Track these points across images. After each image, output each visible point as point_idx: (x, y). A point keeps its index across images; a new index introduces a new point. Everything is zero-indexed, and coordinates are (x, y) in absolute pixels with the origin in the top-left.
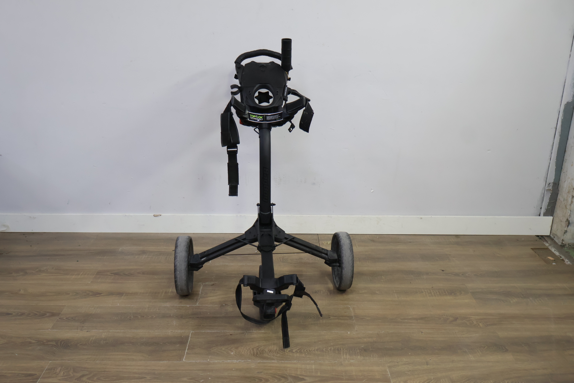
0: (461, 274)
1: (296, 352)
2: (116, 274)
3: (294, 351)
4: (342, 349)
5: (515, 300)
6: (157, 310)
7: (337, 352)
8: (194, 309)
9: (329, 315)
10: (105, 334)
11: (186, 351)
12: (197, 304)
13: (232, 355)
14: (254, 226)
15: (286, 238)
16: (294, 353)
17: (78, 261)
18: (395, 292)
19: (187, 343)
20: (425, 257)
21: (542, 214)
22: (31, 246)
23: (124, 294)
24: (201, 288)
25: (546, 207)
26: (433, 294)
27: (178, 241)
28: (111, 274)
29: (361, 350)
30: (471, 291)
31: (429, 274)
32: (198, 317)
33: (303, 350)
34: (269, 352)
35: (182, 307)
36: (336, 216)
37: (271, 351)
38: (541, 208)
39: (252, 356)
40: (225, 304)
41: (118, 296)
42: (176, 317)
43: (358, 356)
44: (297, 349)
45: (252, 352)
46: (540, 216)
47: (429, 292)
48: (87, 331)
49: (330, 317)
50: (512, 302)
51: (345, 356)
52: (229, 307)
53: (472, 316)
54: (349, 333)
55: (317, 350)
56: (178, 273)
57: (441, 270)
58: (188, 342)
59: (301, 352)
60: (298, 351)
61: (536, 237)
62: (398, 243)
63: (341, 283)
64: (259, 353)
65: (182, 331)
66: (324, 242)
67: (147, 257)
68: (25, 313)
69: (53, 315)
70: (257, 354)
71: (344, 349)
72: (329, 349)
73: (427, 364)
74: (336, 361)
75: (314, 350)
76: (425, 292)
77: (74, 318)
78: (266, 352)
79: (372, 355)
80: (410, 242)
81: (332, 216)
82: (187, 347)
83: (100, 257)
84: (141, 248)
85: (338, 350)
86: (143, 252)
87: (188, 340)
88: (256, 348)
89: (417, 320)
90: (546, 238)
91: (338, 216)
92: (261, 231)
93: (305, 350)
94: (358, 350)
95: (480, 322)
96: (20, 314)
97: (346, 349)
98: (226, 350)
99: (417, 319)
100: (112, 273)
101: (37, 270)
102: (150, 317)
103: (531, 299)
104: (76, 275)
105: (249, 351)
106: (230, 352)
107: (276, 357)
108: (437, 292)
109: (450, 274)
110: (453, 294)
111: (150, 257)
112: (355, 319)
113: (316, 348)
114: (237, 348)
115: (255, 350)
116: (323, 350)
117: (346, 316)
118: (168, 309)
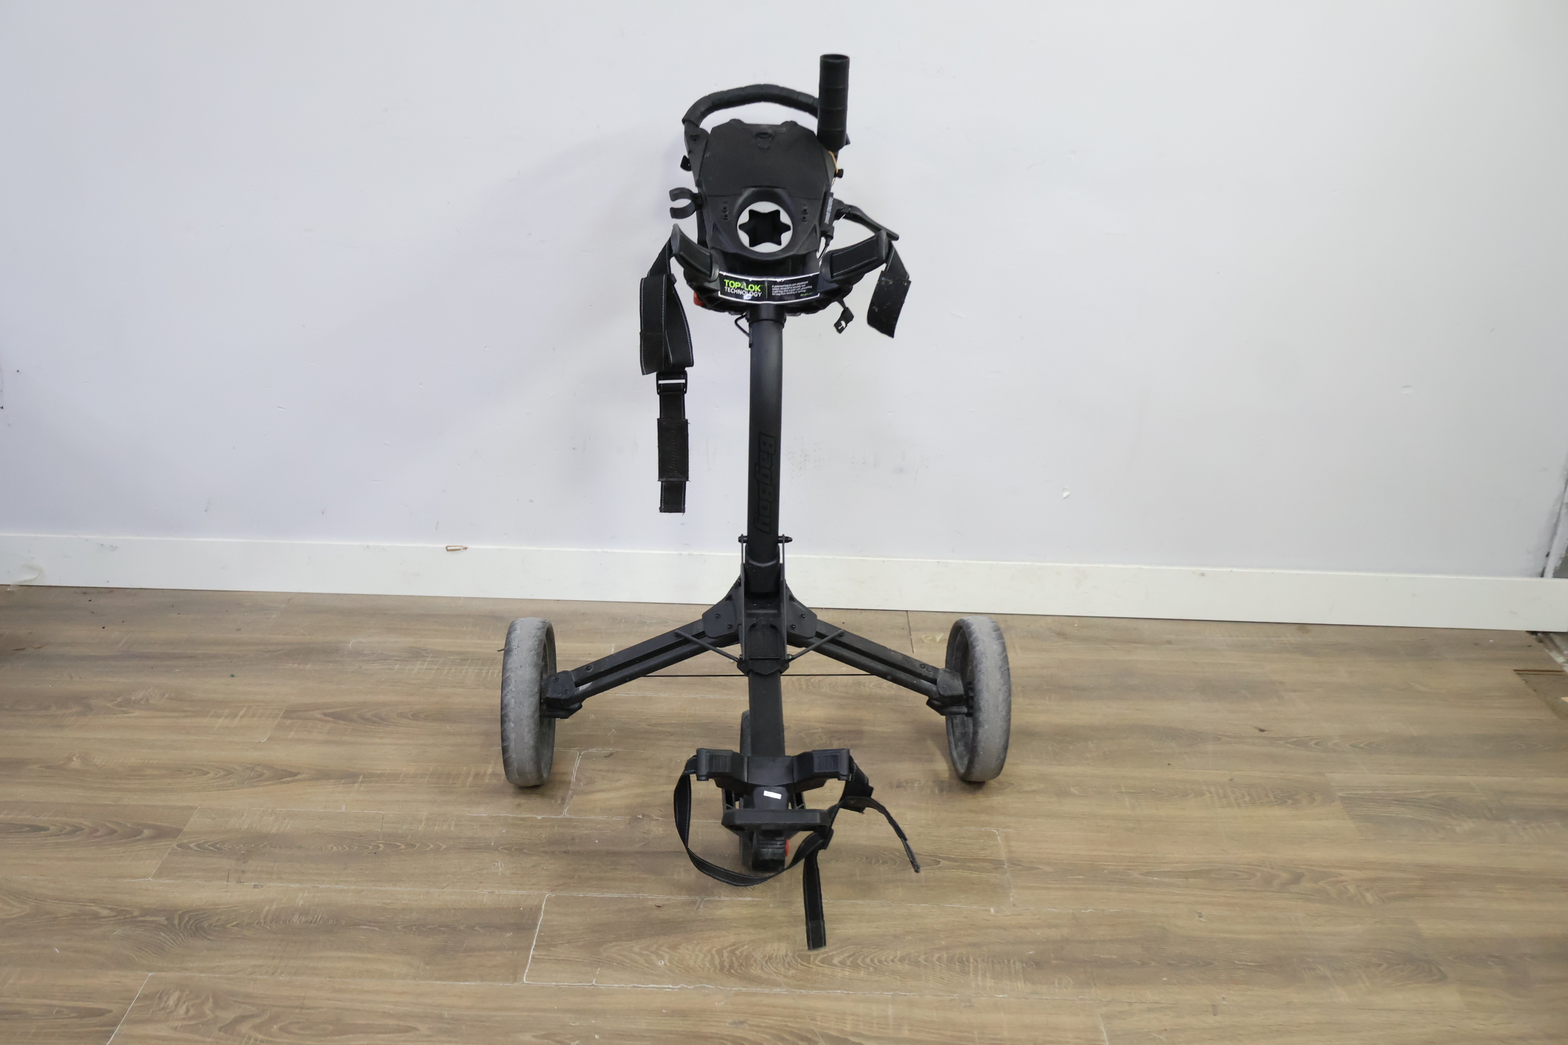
0: (1314, 742)
1: (842, 963)
2: (337, 716)
3: (836, 961)
4: (971, 960)
5: (1468, 825)
6: (452, 828)
7: (957, 967)
8: (556, 828)
9: (936, 856)
10: (306, 895)
11: (532, 952)
12: (565, 814)
13: (660, 967)
14: (729, 598)
15: (820, 635)
16: (836, 966)
17: (233, 676)
18: (1123, 790)
19: (537, 928)
20: (1212, 689)
21: (1550, 571)
22: (104, 628)
23: (361, 777)
24: (577, 763)
25: (1564, 552)
26: (1232, 800)
27: (513, 636)
28: (323, 717)
29: (1026, 964)
30: (1340, 794)
31: (1220, 739)
32: (566, 853)
33: (860, 959)
34: (766, 962)
35: (523, 819)
36: (961, 561)
37: (770, 958)
38: (1548, 555)
39: (717, 972)
40: (644, 816)
41: (344, 784)
42: (504, 849)
43: (1019, 983)
44: (846, 955)
45: (717, 962)
46: (1542, 576)
47: (1222, 796)
48: (255, 886)
49: (939, 862)
50: (1458, 829)
51: (980, 979)
52: (654, 822)
53: (1344, 871)
54: (992, 910)
55: (902, 960)
56: (512, 725)
57: (1256, 728)
58: (537, 925)
59: (855, 966)
60: (849, 963)
61: (1528, 635)
62: (1136, 643)
63: (971, 763)
64: (736, 964)
65: (520, 892)
66: (923, 636)
67: (424, 667)
68: (84, 827)
69: (161, 834)
70: (731, 966)
71: (979, 960)
72: (934, 959)
73: (1215, 1010)
74: (956, 996)
75: (892, 961)
76: (1211, 793)
77: (218, 846)
78: (755, 961)
79: (1056, 981)
80: (1169, 642)
81: (949, 561)
82: (533, 941)
83: (296, 666)
84: (407, 641)
85: (961, 962)
86: (416, 654)
87: (536, 919)
88: (729, 949)
89: (1187, 878)
90: (1557, 640)
91: (967, 562)
92: (749, 616)
93: (868, 960)
94: (1017, 963)
95: (1368, 890)
96: (68, 828)
97: (983, 961)
98: (645, 953)
99: (1186, 875)
100: (325, 715)
101: (119, 699)
102: (432, 846)
103: (1514, 822)
104: (227, 717)
105: (710, 957)
106: (653, 957)
107: (785, 976)
108: (1243, 796)
109: (1281, 742)
110: (1290, 802)
111: (436, 667)
112: (1011, 869)
113: (899, 953)
114: (674, 947)
115: (726, 954)
116: (919, 962)
117: (984, 860)
118: (481, 826)
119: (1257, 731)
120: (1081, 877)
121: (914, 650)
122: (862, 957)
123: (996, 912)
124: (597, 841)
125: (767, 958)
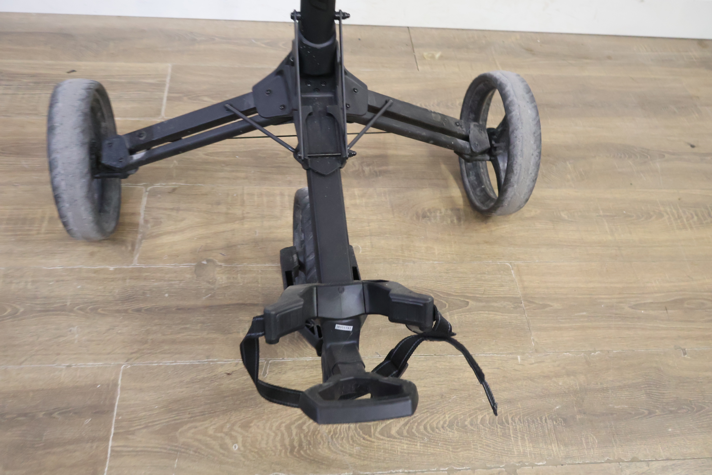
1: (400, 433)
4: (510, 421)
6: (29, 285)
7: (499, 430)
8: (128, 281)
9: (464, 298)
11: (110, 443)
12: (136, 263)
13: (235, 453)
14: (279, 72)
15: (373, 110)
16: (395, 438)
18: (601, 213)
19: (113, 411)
24: (144, 200)
26: (685, 220)
27: (55, 109)
29: (556, 422)
31: (664, 156)
32: (139, 310)
33: (415, 427)
35: (96, 272)
39: (288, 453)
40: (208, 261)
42: (81, 309)
43: (553, 445)
44: (402, 423)
45: (287, 441)
47: (676, 216)
49: (468, 303)
52: (218, 269)
54: (519, 358)
55: (451, 425)
56: (67, 205)
57: (689, 144)
58: (114, 406)
59: (411, 435)
60: (405, 433)
65: (97, 364)
66: (425, 53)
71: (517, 420)
72: (479, 421)
74: (503, 467)
75: (443, 427)
76: (668, 214)
78: (322, 437)
79: (584, 439)
80: (609, 58)
82: (111, 427)
85: (501, 423)
87: (113, 398)
88: (297, 424)
89: (666, 310)
92: (306, 102)
93: (422, 428)
94: (548, 421)
97: (519, 419)
98: (219, 435)
99: (664, 305)
102: (9, 310)
105: (280, 435)
106: (228, 441)
107: (351, 455)
108: (693, 217)
109: (709, 158)
111: (10, 92)
112: (527, 308)
113: (447, 416)
114: (246, 426)
115: (294, 432)
116: (466, 426)
117: (505, 299)
118: (57, 281)
119: (689, 147)
120: (584, 313)
121: (419, 67)
122: (416, 424)
123: (522, 360)
124: (167, 295)
125: (332, 433)
